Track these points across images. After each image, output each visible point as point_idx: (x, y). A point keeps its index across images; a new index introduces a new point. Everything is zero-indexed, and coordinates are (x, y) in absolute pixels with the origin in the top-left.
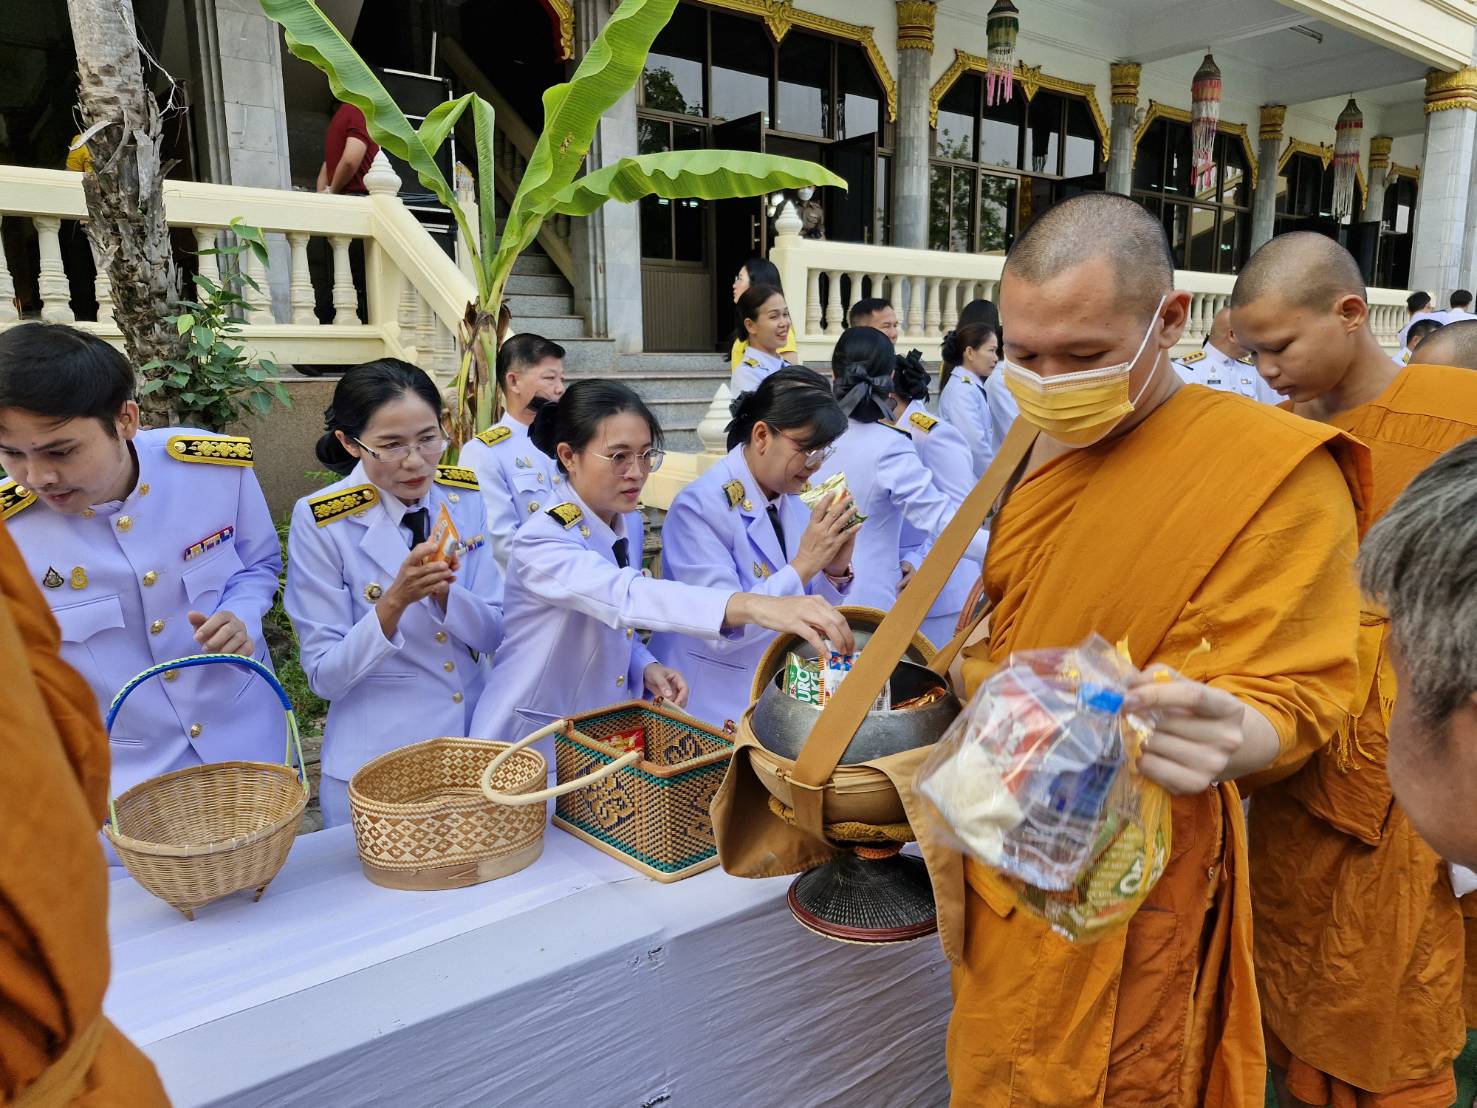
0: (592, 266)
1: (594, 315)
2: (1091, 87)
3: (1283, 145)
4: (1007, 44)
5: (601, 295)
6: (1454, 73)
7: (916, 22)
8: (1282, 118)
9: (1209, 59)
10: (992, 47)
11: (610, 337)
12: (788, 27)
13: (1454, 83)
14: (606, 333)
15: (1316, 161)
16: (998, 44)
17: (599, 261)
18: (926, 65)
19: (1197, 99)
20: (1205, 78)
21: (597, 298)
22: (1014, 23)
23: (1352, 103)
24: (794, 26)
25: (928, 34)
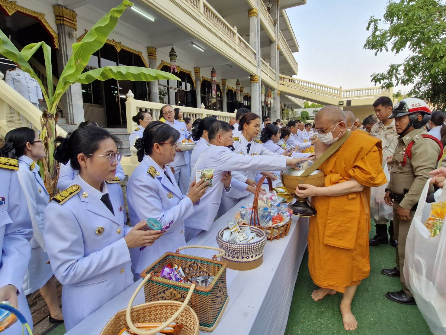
0: (68, 105)
1: (69, 118)
2: (191, 72)
3: (226, 87)
4: (175, 60)
5: (71, 113)
6: (254, 76)
7: (152, 52)
8: (226, 82)
9: (213, 68)
10: (171, 60)
11: (75, 124)
12: (121, 49)
13: (254, 78)
14: (74, 123)
15: (232, 91)
16: (173, 60)
17: (70, 103)
18: (155, 62)
19: (212, 76)
20: (213, 72)
21: (70, 113)
22: (176, 55)
23: (238, 80)
24: (122, 49)
25: (155, 55)
